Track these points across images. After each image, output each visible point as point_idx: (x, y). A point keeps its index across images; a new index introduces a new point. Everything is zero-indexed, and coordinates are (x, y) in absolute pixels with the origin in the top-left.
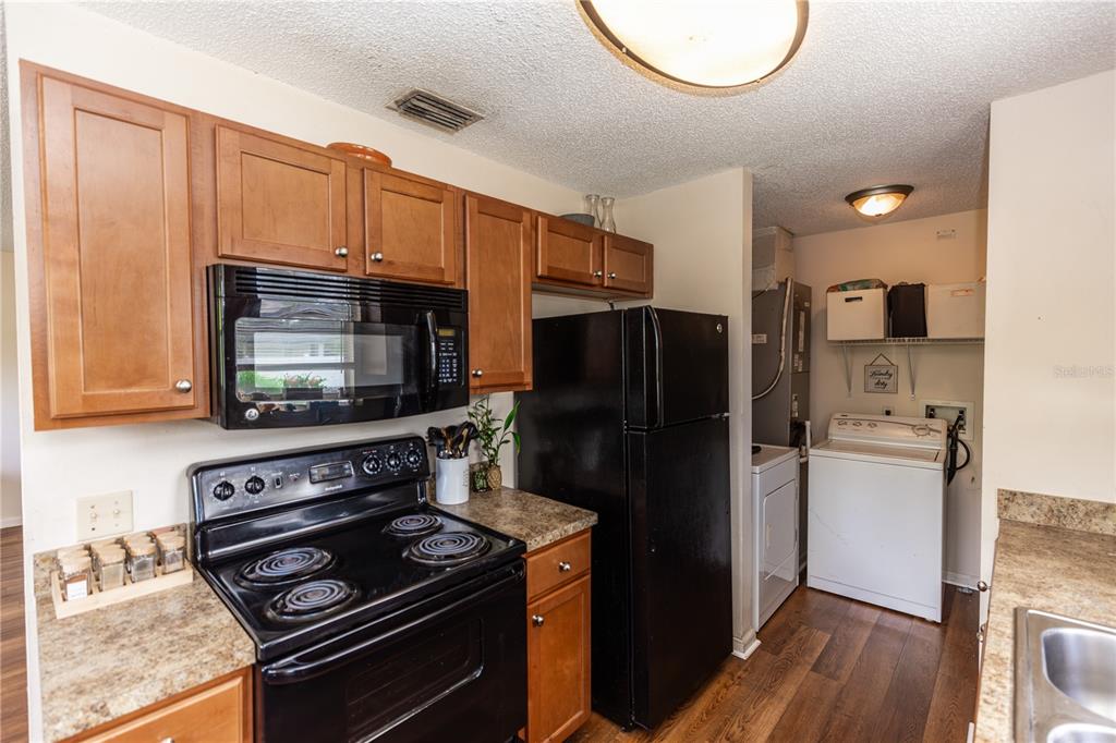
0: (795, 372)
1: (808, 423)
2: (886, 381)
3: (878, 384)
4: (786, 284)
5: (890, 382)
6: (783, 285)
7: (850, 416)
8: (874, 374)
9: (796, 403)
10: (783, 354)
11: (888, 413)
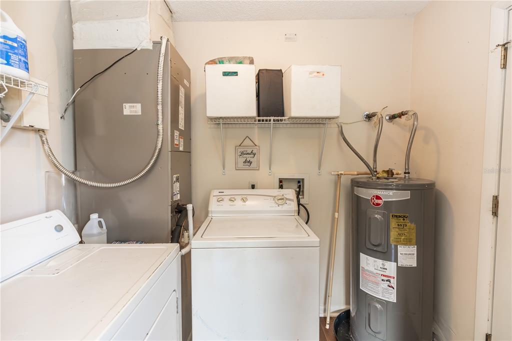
0: (175, 150)
1: (190, 207)
2: (252, 160)
3: (245, 162)
4: (160, 43)
5: (253, 160)
6: (157, 44)
7: (227, 192)
8: (242, 153)
9: (178, 184)
10: (160, 127)
11: (253, 187)
